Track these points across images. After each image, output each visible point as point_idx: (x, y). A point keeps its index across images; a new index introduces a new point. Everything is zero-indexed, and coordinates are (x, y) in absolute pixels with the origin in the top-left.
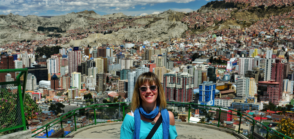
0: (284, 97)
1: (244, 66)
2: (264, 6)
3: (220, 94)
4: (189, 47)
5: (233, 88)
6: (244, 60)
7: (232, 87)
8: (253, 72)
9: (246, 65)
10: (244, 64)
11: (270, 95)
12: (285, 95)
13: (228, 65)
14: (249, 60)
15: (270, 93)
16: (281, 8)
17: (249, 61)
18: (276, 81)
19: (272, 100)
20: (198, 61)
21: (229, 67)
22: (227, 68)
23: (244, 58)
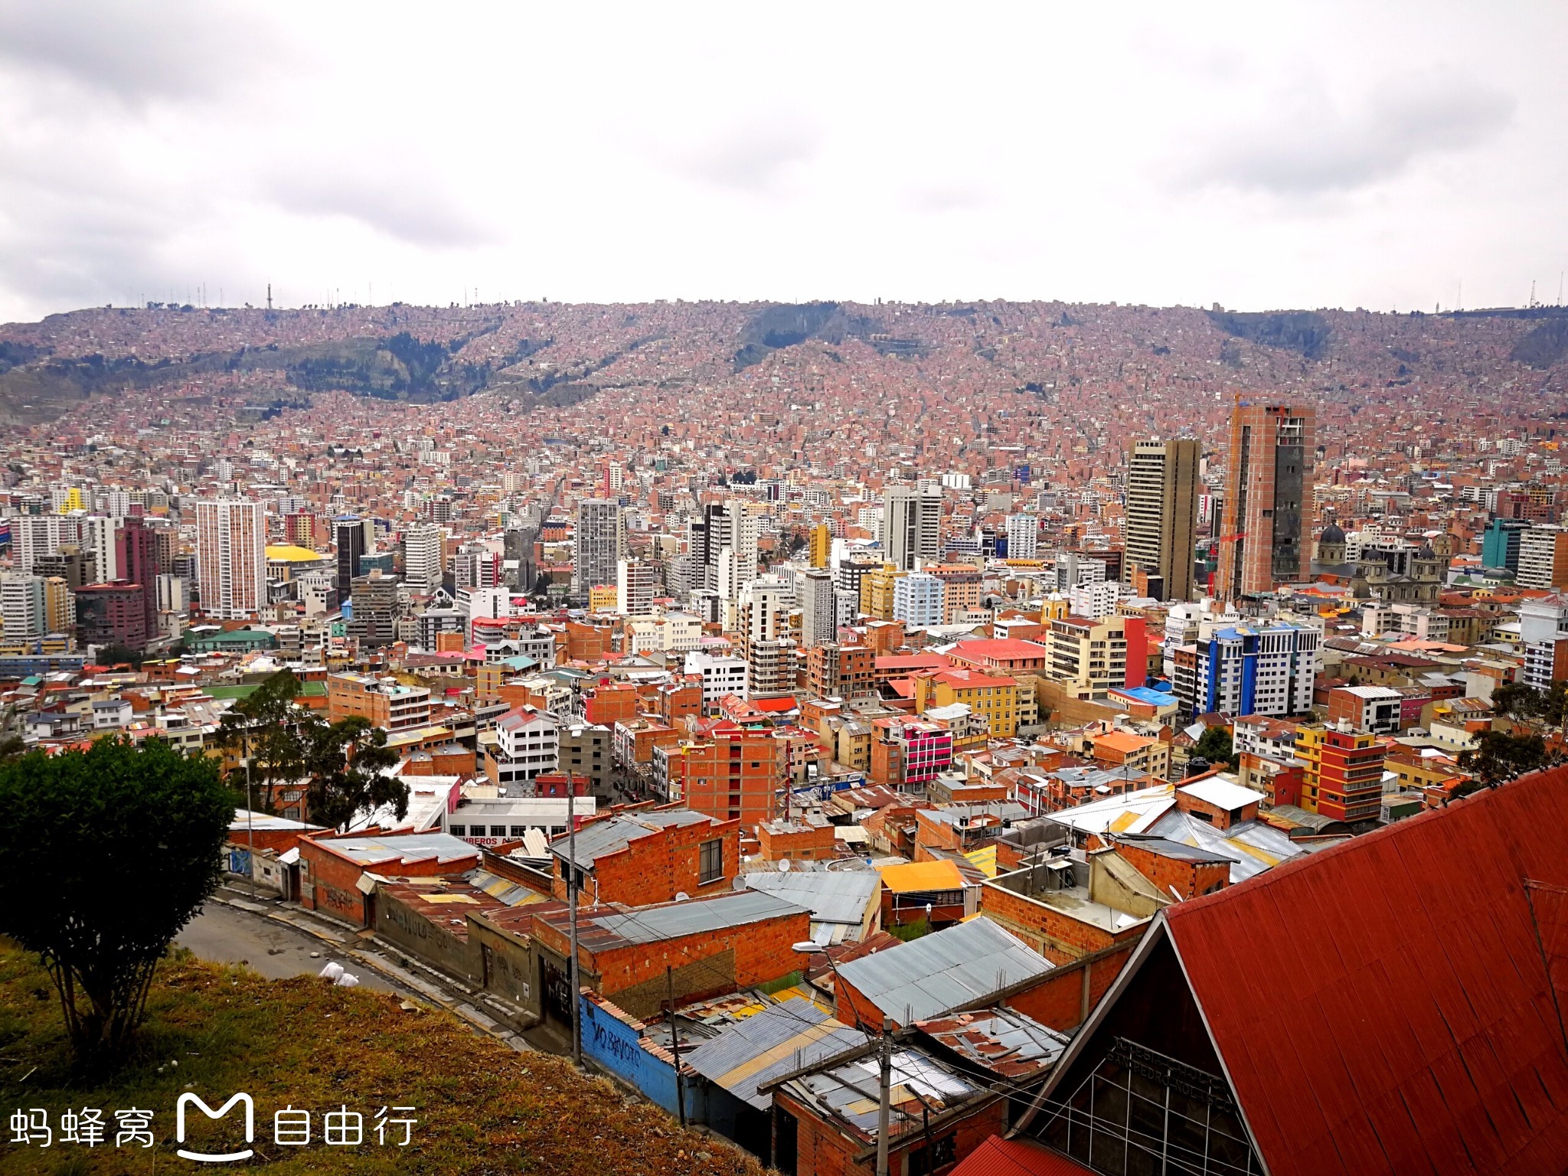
0: (164, 627)
1: (31, 544)
6: (30, 524)
8: (59, 560)
9: (40, 539)
10: (31, 537)
12: (167, 619)
14: (49, 524)
15: (116, 619)
16: (155, 368)
17: (49, 527)
19: (126, 639)
23: (30, 519)
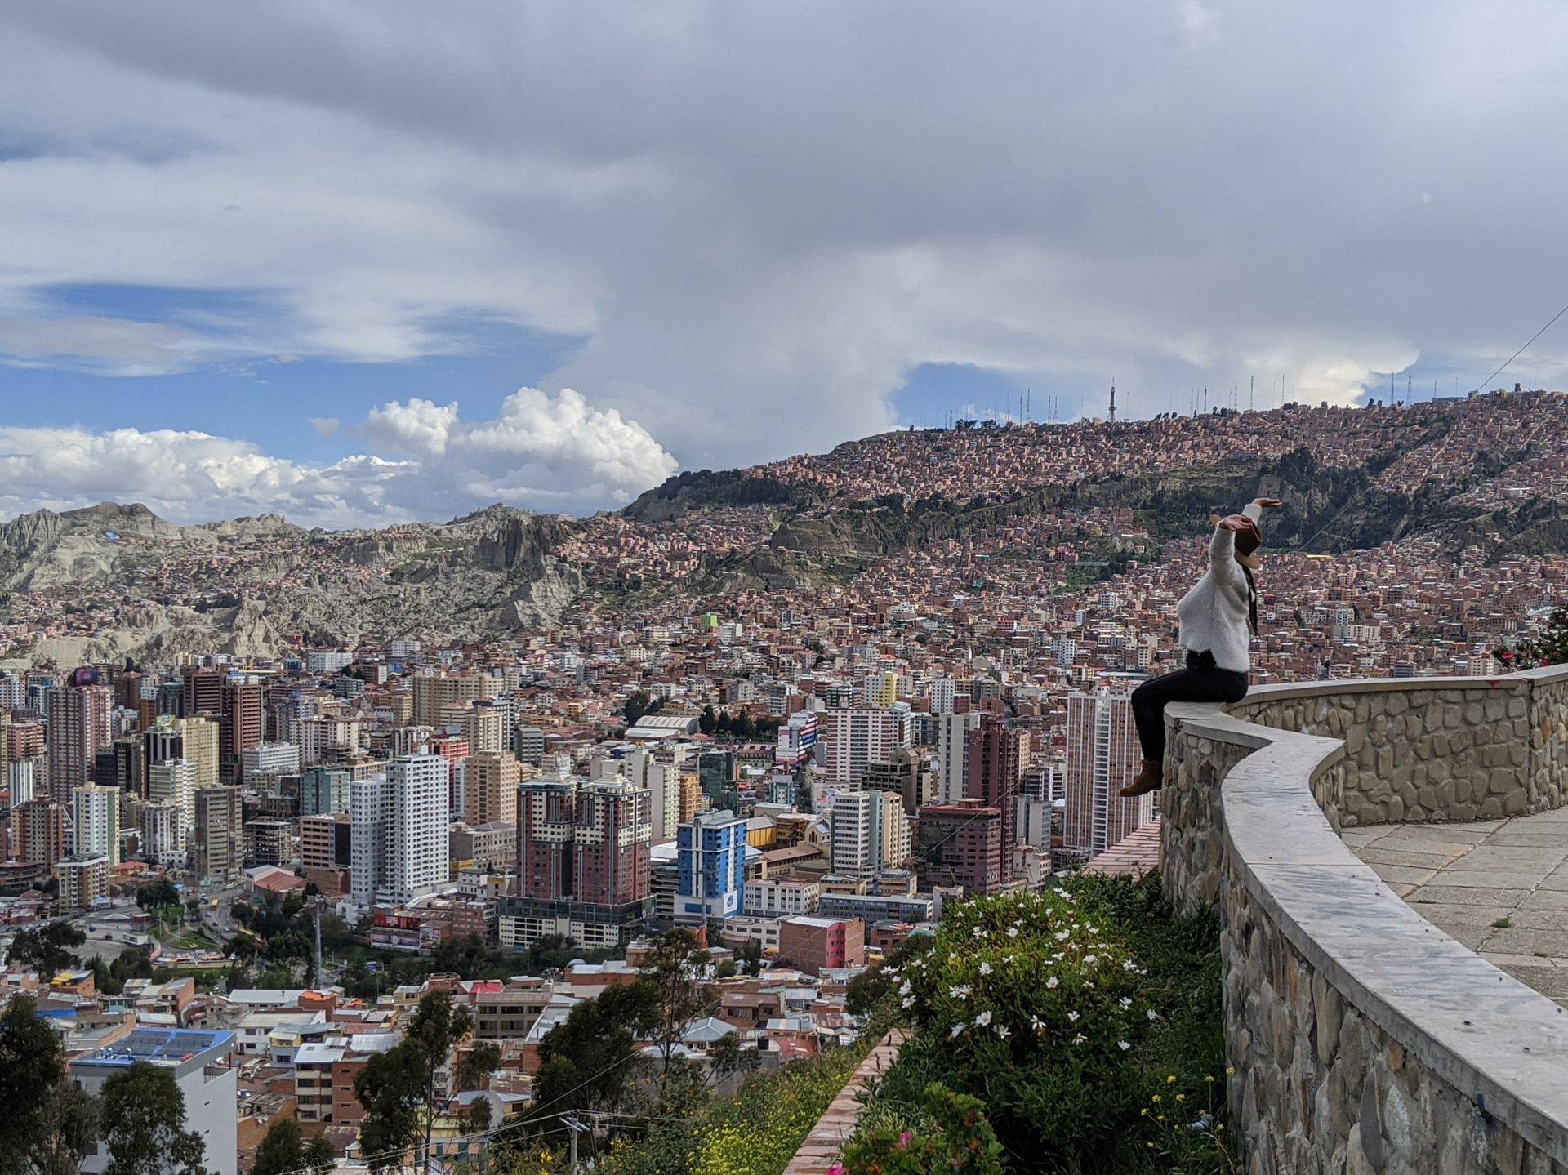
0: (1020, 868)
1: (848, 747)
2: (901, 497)
3: (764, 864)
4: (603, 666)
5: (813, 837)
6: (849, 720)
7: (807, 834)
8: (893, 769)
9: (859, 742)
10: (849, 738)
11: (965, 860)
12: (1024, 858)
13: (784, 740)
14: (870, 720)
15: (966, 853)
16: (966, 510)
17: (870, 724)
18: (986, 805)
20: (652, 727)
21: (786, 750)
22: (778, 755)
23: (849, 714)
